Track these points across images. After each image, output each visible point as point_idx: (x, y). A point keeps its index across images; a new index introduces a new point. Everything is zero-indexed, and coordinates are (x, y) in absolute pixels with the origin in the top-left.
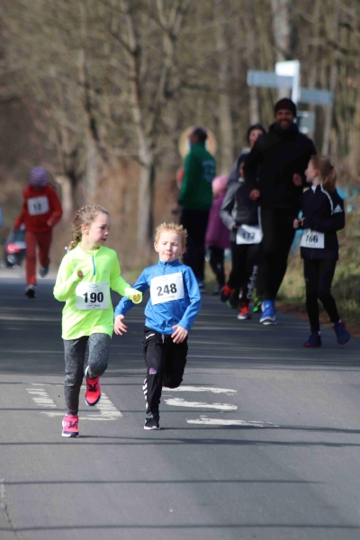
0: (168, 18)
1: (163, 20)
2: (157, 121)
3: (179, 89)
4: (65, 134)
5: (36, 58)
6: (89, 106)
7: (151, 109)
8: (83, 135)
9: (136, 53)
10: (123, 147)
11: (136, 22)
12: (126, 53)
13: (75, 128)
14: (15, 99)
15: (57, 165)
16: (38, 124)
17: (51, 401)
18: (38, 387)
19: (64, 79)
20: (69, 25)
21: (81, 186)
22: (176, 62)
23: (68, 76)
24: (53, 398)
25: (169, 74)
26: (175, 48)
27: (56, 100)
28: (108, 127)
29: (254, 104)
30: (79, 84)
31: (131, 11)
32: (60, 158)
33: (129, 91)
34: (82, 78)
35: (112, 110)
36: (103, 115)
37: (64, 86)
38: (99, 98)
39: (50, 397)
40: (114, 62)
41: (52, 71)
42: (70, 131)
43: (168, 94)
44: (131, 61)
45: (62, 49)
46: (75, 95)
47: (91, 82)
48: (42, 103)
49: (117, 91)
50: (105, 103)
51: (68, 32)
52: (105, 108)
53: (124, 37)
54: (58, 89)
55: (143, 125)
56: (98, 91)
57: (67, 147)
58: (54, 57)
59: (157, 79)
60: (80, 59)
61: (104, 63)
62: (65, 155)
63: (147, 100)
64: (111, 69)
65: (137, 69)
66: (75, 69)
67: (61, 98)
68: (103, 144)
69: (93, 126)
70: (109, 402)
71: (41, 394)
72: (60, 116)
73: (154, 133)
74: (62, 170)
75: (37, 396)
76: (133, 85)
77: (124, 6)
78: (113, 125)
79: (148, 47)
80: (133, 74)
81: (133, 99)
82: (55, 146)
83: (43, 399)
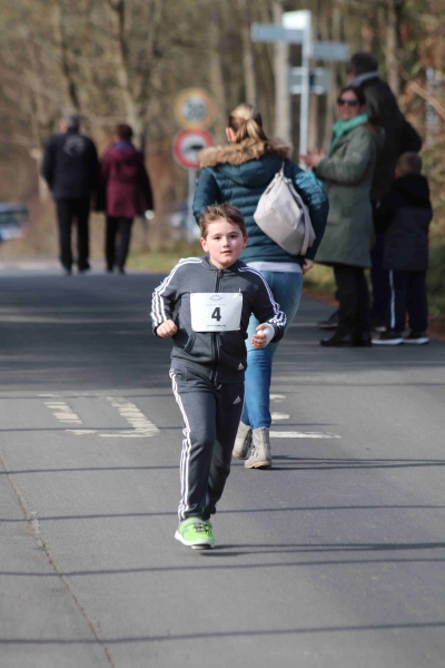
2: (146, 83)
4: (40, 102)
6: (67, 69)
7: (138, 71)
9: (120, 9)
10: (107, 115)
12: (107, 7)
13: (52, 94)
16: (10, 93)
17: (74, 416)
18: (56, 399)
19: (38, 41)
22: (165, 17)
23: (42, 36)
24: (77, 413)
25: (158, 30)
27: (29, 64)
28: (90, 92)
32: (35, 130)
33: (113, 51)
34: (58, 37)
36: (84, 79)
37: (37, 49)
38: (78, 59)
39: (74, 412)
40: (95, 17)
41: (23, 31)
42: (46, 99)
43: (158, 54)
44: (114, 17)
46: (52, 57)
47: (68, 42)
48: (12, 68)
49: (100, 51)
50: (86, 65)
52: (87, 72)
54: (31, 52)
55: (130, 89)
56: (77, 52)
57: (42, 117)
58: (25, 16)
59: (145, 37)
60: (55, 17)
61: (83, 20)
62: (40, 125)
63: (134, 60)
64: (90, 26)
65: (122, 19)
66: (50, 29)
67: (34, 62)
69: (72, 93)
70: (141, 415)
71: (62, 408)
72: (32, 80)
73: (143, 98)
74: (38, 143)
75: (58, 411)
76: (117, 44)
78: (95, 91)
80: (116, 30)
81: (118, 59)
82: (29, 116)
83: (65, 414)
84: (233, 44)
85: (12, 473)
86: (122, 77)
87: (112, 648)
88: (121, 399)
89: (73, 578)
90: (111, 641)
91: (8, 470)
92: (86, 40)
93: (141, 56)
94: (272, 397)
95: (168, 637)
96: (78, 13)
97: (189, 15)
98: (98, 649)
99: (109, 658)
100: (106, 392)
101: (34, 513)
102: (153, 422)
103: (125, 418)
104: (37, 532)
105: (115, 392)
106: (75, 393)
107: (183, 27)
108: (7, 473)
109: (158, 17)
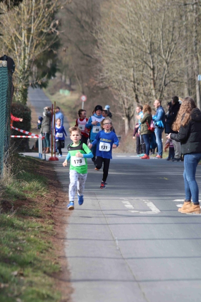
0: (165, 56)
1: (164, 57)
2: (162, 95)
3: (169, 82)
4: (125, 100)
5: (115, 72)
6: (135, 91)
7: (159, 91)
8: (133, 101)
9: (153, 69)
11: (152, 57)
12: (149, 69)
13: (130, 98)
14: (107, 88)
15: (123, 113)
16: (115, 96)
17: (132, 206)
18: (126, 200)
19: (125, 80)
20: (128, 59)
21: (132, 120)
22: (168, 73)
23: (127, 79)
25: (165, 77)
26: (168, 67)
27: (123, 89)
28: (142, 98)
29: (197, 88)
30: (131, 81)
31: (150, 53)
32: (124, 110)
33: (151, 84)
34: (132, 80)
35: (144, 91)
36: (141, 93)
37: (125, 82)
38: (139, 86)
39: (132, 205)
40: (144, 73)
41: (120, 77)
42: (127, 99)
43: (166, 85)
44: (151, 72)
45: (125, 68)
46: (130, 85)
47: (135, 81)
48: (117, 89)
49: (146, 84)
50: (141, 88)
51: (127, 61)
52: (141, 90)
53: (149, 63)
54: (123, 83)
55: (156, 96)
56: (138, 84)
57: (126, 106)
58: (122, 71)
59: (162, 79)
60: (132, 72)
61: (141, 73)
62: (126, 109)
63: (157, 86)
64: (143, 75)
65: (154, 73)
66: (130, 76)
67: (124, 87)
68: (140, 104)
69: (137, 97)
70: (154, 206)
71: (128, 203)
72: (123, 93)
74: (125, 114)
75: (126, 204)
76: (152, 81)
77: (148, 51)
78: (144, 97)
79: (157, 67)
80: (152, 77)
81: (152, 87)
82: (122, 105)
83: (129, 205)
84: (192, 82)
85: (110, 224)
86: (153, 92)
87: (141, 284)
88: (148, 201)
89: (129, 260)
90: (140, 281)
91: (108, 223)
92: (142, 80)
93: (160, 85)
94: (199, 201)
95: (160, 280)
96: (140, 71)
97: (177, 71)
98: (135, 284)
99: (139, 287)
100: (143, 198)
101: (116, 238)
102: (158, 208)
103: (149, 207)
104: (117, 244)
105: (146, 198)
106: (132, 198)
107: (175, 76)
108: (108, 224)
109: (166, 72)
